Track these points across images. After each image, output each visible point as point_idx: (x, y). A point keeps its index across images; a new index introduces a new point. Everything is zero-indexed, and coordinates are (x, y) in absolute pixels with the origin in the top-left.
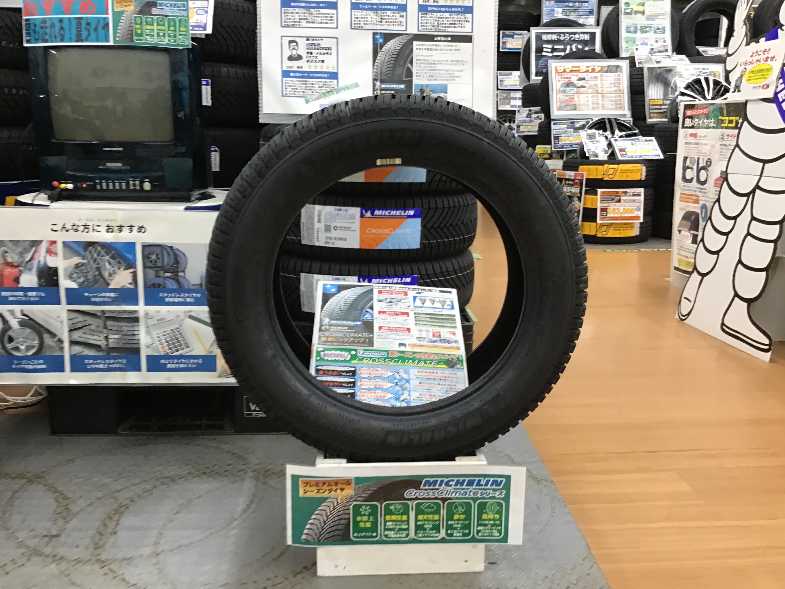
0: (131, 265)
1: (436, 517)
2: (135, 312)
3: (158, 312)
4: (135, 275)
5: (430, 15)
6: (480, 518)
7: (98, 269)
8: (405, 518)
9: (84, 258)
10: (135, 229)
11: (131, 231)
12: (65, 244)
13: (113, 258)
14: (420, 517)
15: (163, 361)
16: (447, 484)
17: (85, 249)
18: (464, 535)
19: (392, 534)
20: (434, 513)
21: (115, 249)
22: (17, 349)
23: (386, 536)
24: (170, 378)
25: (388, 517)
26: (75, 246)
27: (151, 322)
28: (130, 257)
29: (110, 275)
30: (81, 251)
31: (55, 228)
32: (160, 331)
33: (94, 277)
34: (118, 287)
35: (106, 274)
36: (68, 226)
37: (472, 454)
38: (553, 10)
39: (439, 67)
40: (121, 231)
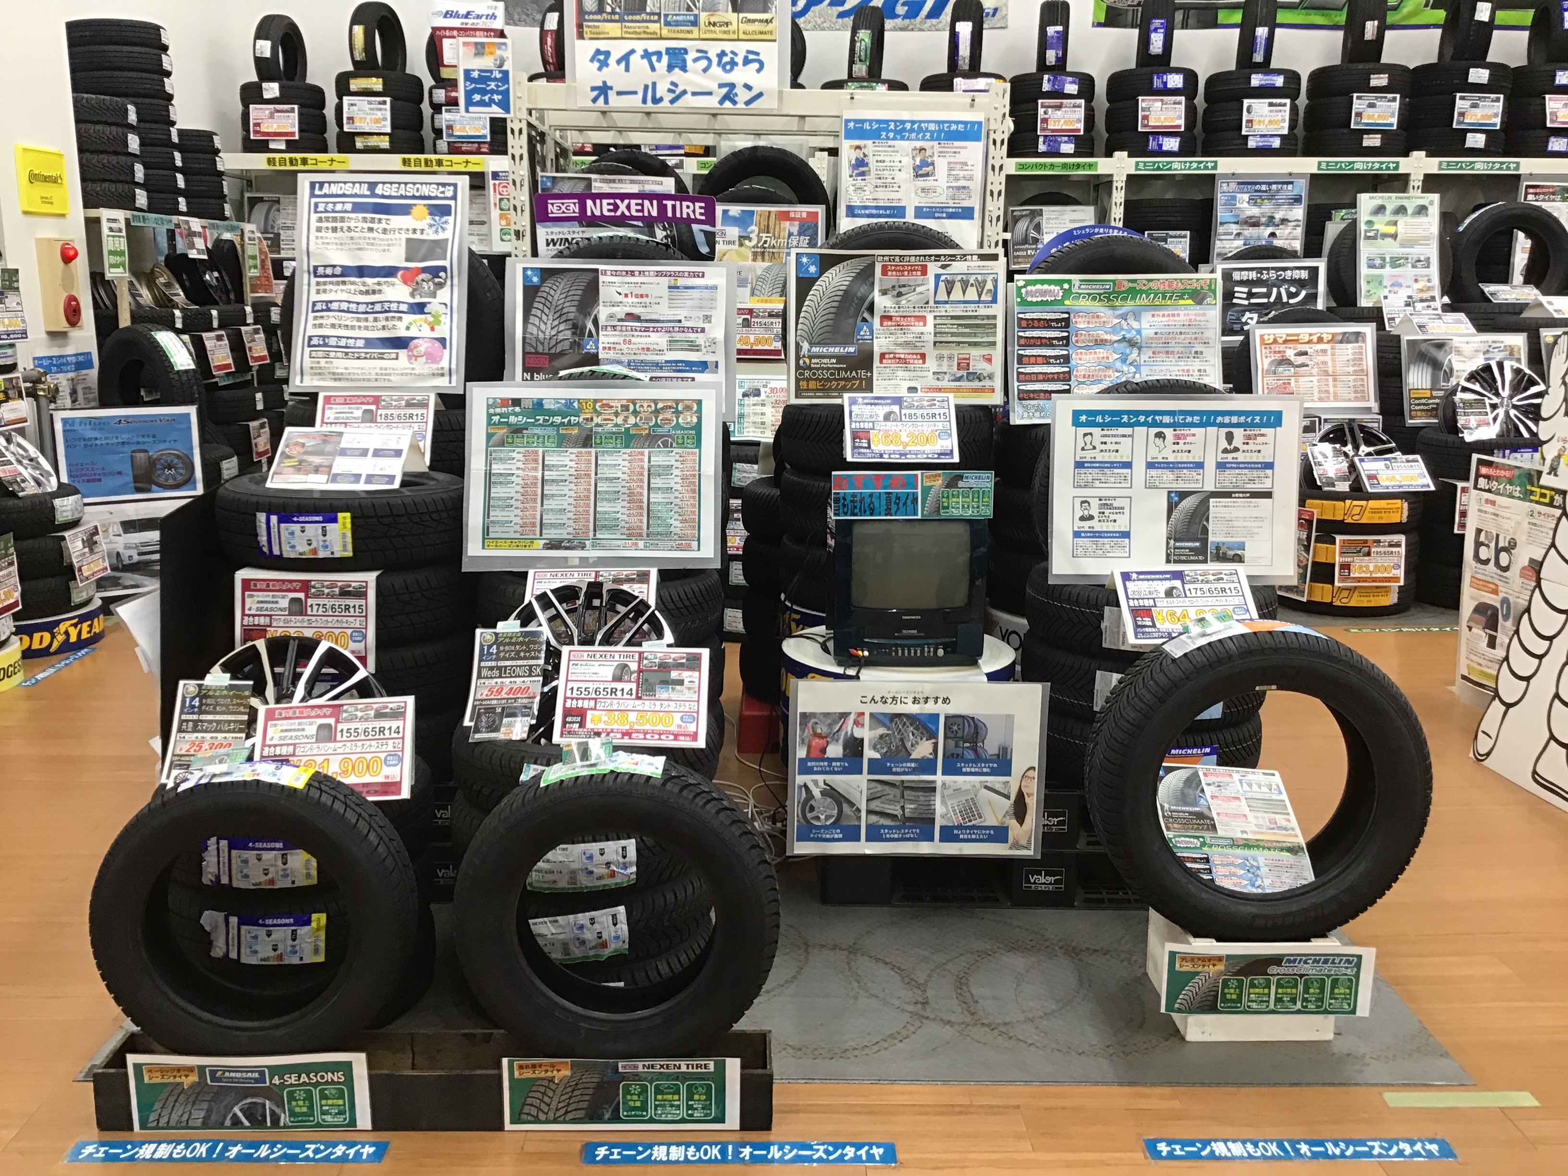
0: (933, 735)
1: (1294, 991)
2: (934, 782)
3: (955, 782)
4: (936, 745)
5: (1228, 471)
6: (1332, 992)
7: (902, 740)
8: (1266, 991)
9: (889, 729)
10: (940, 701)
11: (936, 702)
12: (872, 715)
13: (917, 729)
14: (1280, 991)
15: (956, 832)
16: (1306, 962)
17: (891, 721)
18: (1318, 1007)
19: (1254, 1005)
20: (1292, 988)
21: (919, 720)
22: (818, 818)
23: (1249, 1007)
24: (961, 850)
25: (1252, 991)
26: (882, 718)
27: (946, 792)
28: (933, 728)
29: (912, 745)
30: (888, 723)
31: (864, 700)
32: (955, 802)
33: (897, 747)
34: (919, 757)
35: (908, 745)
36: (877, 698)
37: (1324, 936)
38: (1234, 198)
39: (1236, 524)
40: (926, 702)
